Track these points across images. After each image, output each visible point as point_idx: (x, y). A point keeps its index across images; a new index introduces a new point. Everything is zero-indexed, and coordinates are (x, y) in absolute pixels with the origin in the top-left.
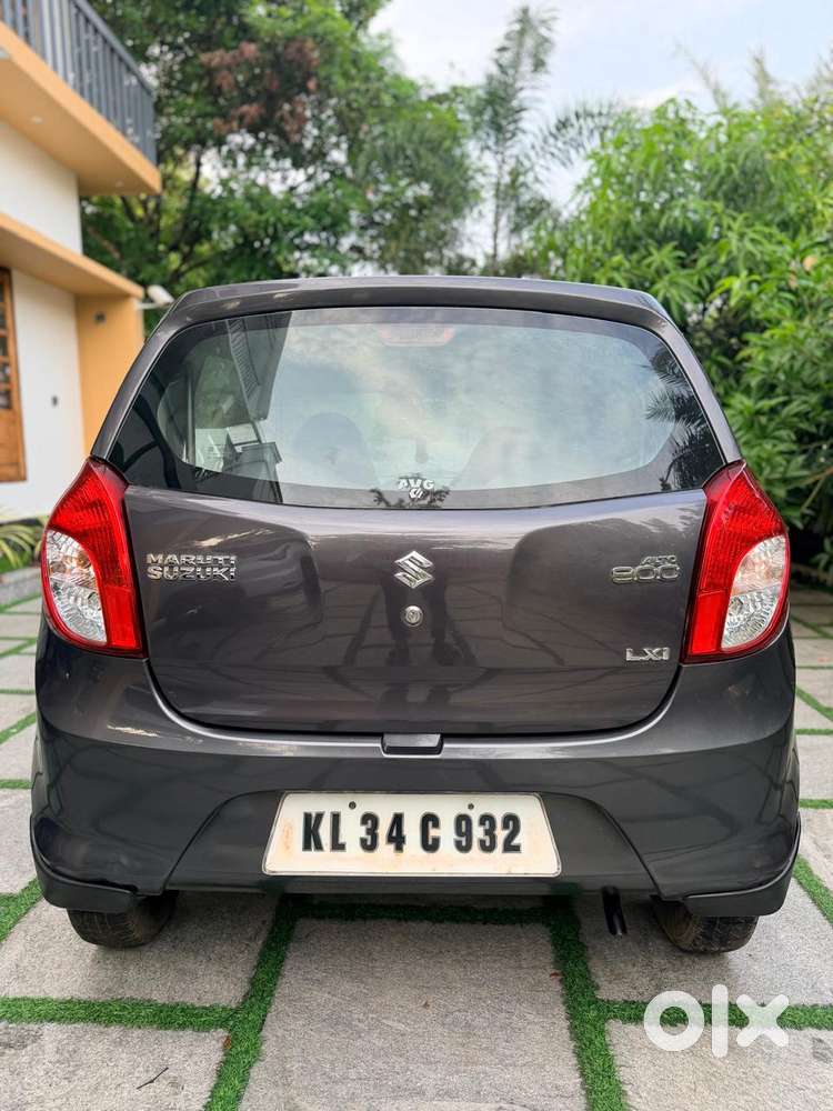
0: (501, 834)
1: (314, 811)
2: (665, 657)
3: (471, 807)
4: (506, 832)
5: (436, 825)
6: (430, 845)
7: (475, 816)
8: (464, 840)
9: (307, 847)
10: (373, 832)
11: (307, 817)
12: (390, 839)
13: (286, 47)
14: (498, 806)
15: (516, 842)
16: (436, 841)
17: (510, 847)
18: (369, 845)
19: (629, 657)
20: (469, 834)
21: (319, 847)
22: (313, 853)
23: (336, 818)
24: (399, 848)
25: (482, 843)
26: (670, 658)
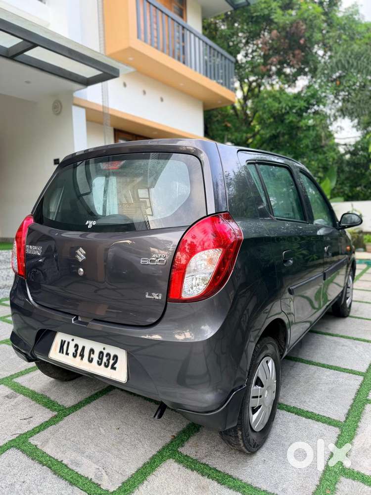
0: (111, 362)
1: (64, 339)
2: (160, 298)
3: (104, 349)
4: (113, 361)
5: (93, 353)
6: (91, 360)
7: (105, 352)
8: (100, 361)
9: (60, 352)
10: (76, 351)
11: (62, 341)
12: (80, 355)
13: (290, 28)
14: (112, 350)
15: (115, 366)
16: (92, 359)
17: (113, 368)
18: (75, 356)
19: (147, 296)
20: (102, 359)
21: (63, 353)
22: (61, 354)
23: (69, 343)
24: (82, 359)
25: (105, 363)
26: (162, 299)
